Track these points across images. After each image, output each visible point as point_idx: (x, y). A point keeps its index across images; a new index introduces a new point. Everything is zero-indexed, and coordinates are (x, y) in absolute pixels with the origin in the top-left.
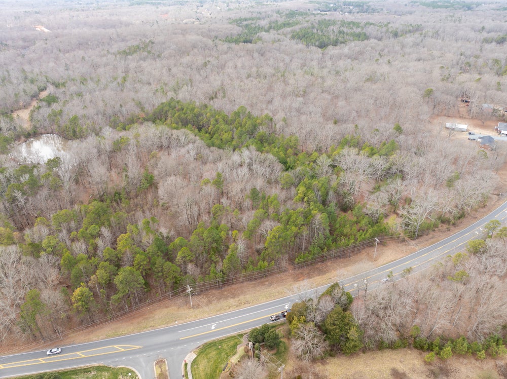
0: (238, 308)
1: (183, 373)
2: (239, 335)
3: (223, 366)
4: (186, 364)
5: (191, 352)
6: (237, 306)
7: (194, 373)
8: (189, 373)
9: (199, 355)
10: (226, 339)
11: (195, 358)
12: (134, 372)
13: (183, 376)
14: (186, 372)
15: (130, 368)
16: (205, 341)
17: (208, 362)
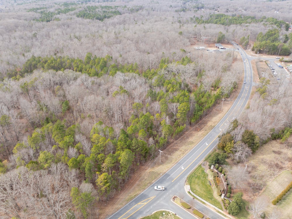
0: (184, 155)
1: (192, 197)
2: (199, 166)
3: (208, 183)
4: (189, 192)
5: (184, 185)
6: (183, 154)
7: (198, 194)
8: (195, 196)
9: (190, 185)
10: (195, 171)
11: (190, 187)
12: (165, 211)
13: (194, 199)
14: (193, 196)
15: (160, 210)
16: (186, 177)
17: (199, 185)
